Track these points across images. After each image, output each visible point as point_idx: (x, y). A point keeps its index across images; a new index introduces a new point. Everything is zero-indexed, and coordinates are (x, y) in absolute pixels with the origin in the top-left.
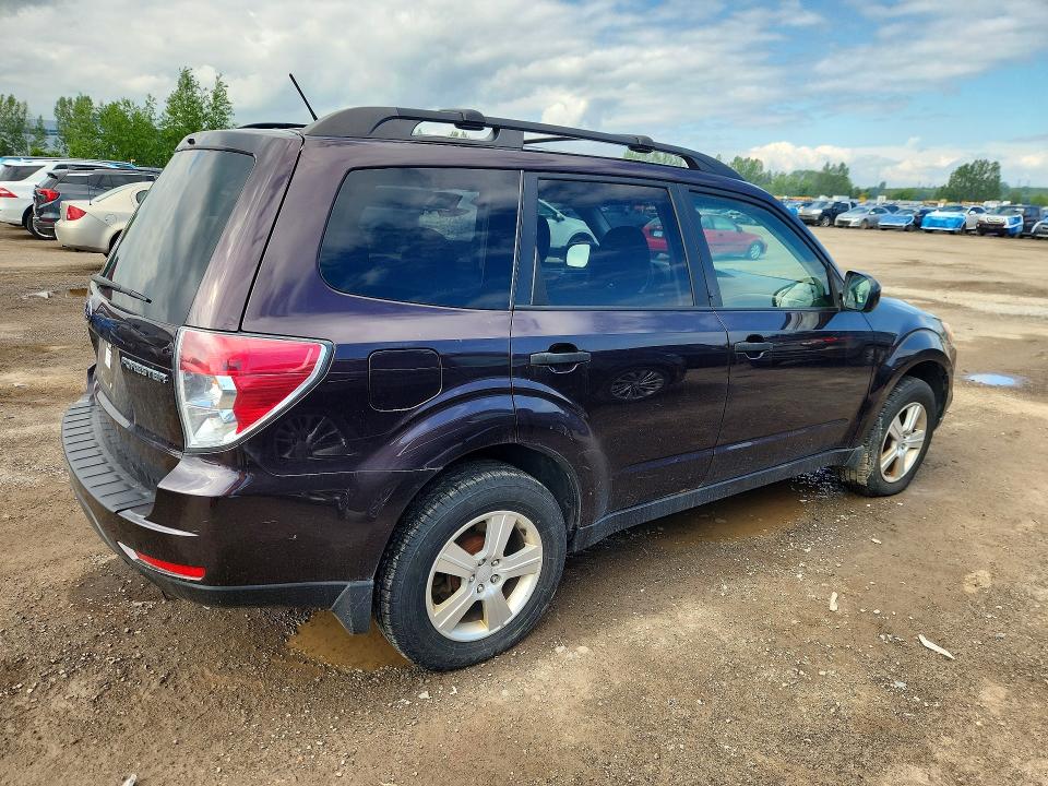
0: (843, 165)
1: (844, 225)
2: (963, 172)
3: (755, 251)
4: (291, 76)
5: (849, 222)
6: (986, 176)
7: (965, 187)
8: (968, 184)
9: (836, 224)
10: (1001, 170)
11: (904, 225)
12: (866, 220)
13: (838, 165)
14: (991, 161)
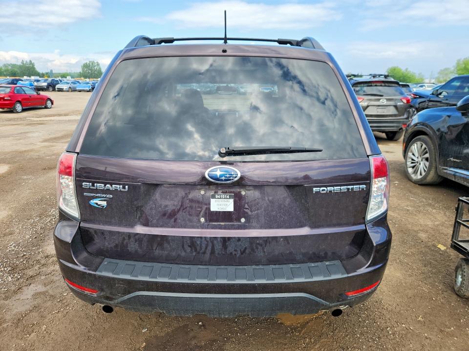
0: (30, 61)
1: (60, 90)
2: (85, 66)
3: (49, 103)
4: (225, 12)
5: (63, 89)
6: (95, 68)
7: (89, 73)
8: (90, 71)
9: (56, 89)
10: (101, 65)
11: (88, 89)
12: (70, 87)
13: (28, 61)
14: (96, 62)
